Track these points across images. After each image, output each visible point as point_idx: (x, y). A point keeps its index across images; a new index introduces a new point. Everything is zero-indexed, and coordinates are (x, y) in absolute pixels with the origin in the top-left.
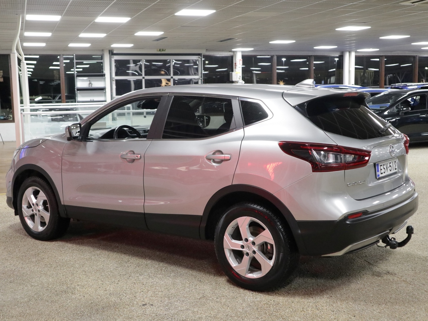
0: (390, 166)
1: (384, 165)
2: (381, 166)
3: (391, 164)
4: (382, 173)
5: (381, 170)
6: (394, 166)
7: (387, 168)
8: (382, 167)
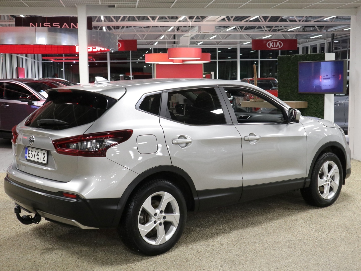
0: (38, 155)
1: (32, 151)
2: (29, 150)
3: (39, 154)
4: (29, 157)
5: (29, 153)
6: (42, 157)
7: (34, 155)
8: (30, 152)
